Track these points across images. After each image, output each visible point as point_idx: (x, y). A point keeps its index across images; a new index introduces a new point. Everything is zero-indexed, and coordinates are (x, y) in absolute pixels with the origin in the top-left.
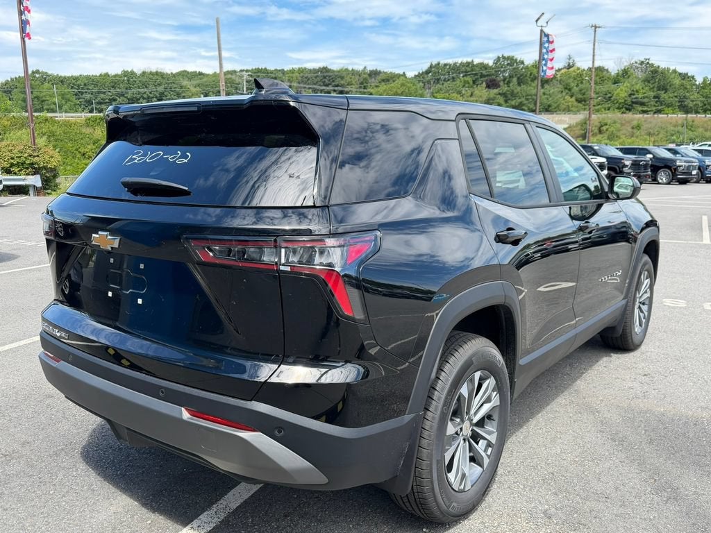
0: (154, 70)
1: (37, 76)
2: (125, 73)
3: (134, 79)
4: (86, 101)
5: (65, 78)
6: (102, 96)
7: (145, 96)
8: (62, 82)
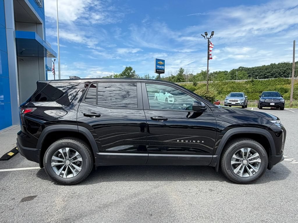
0: (283, 62)
1: (240, 68)
2: (272, 64)
3: (275, 66)
4: (255, 75)
5: (250, 68)
6: (261, 73)
7: (278, 72)
8: (248, 70)
